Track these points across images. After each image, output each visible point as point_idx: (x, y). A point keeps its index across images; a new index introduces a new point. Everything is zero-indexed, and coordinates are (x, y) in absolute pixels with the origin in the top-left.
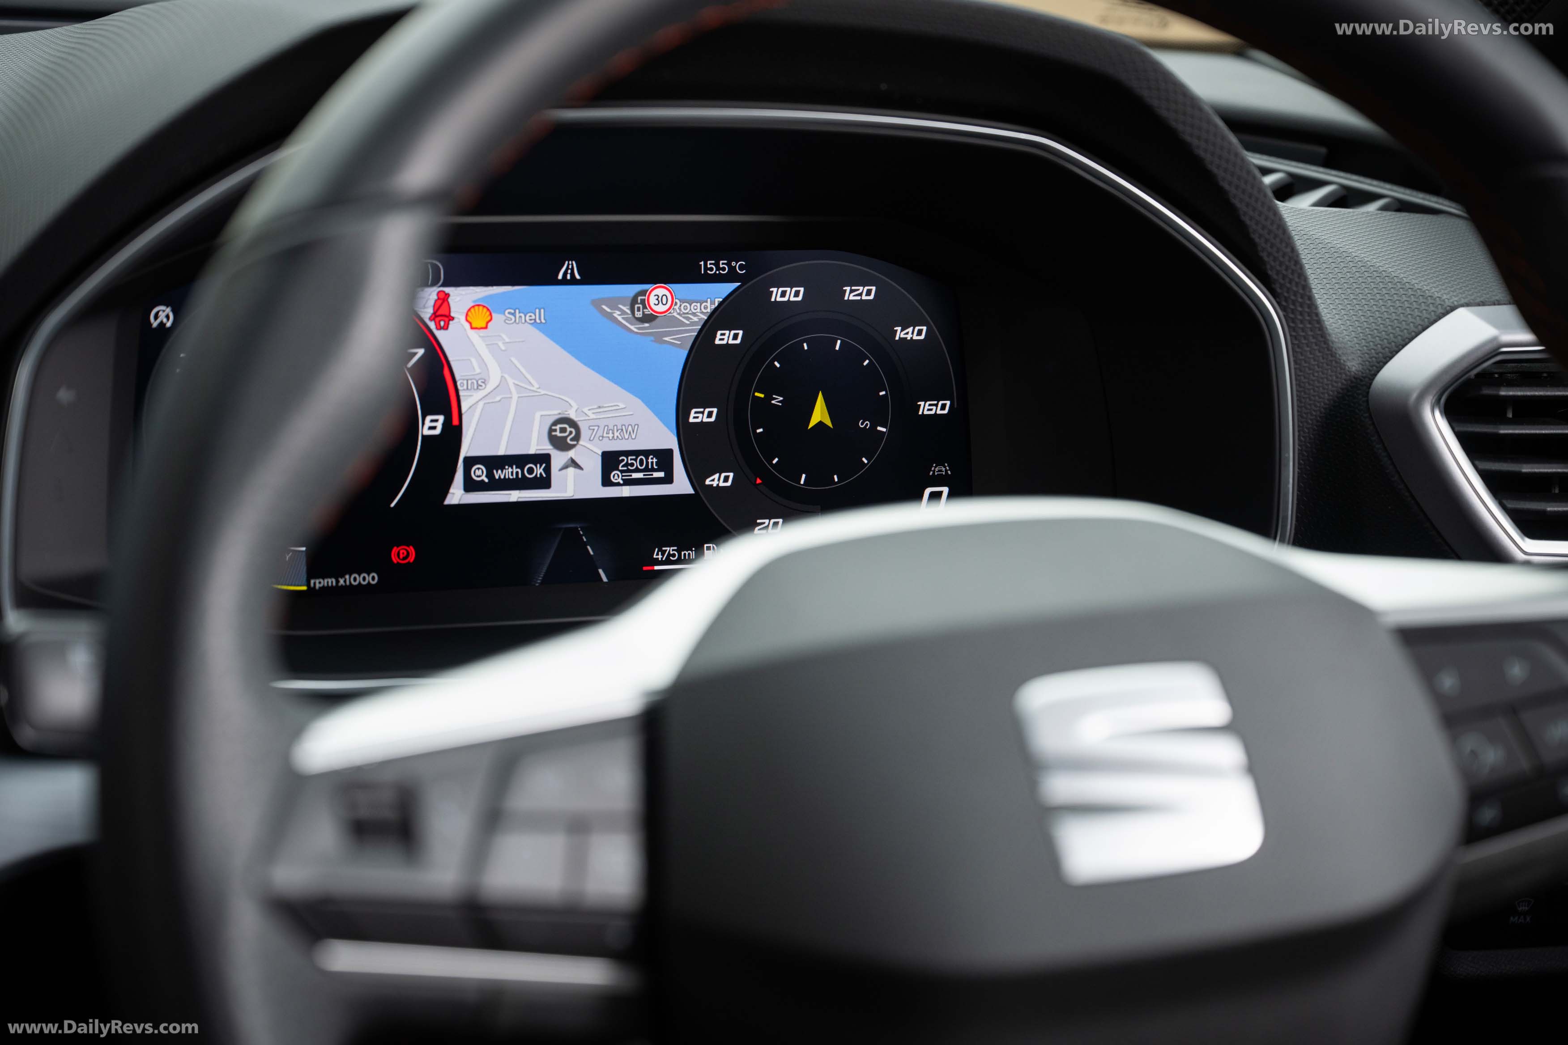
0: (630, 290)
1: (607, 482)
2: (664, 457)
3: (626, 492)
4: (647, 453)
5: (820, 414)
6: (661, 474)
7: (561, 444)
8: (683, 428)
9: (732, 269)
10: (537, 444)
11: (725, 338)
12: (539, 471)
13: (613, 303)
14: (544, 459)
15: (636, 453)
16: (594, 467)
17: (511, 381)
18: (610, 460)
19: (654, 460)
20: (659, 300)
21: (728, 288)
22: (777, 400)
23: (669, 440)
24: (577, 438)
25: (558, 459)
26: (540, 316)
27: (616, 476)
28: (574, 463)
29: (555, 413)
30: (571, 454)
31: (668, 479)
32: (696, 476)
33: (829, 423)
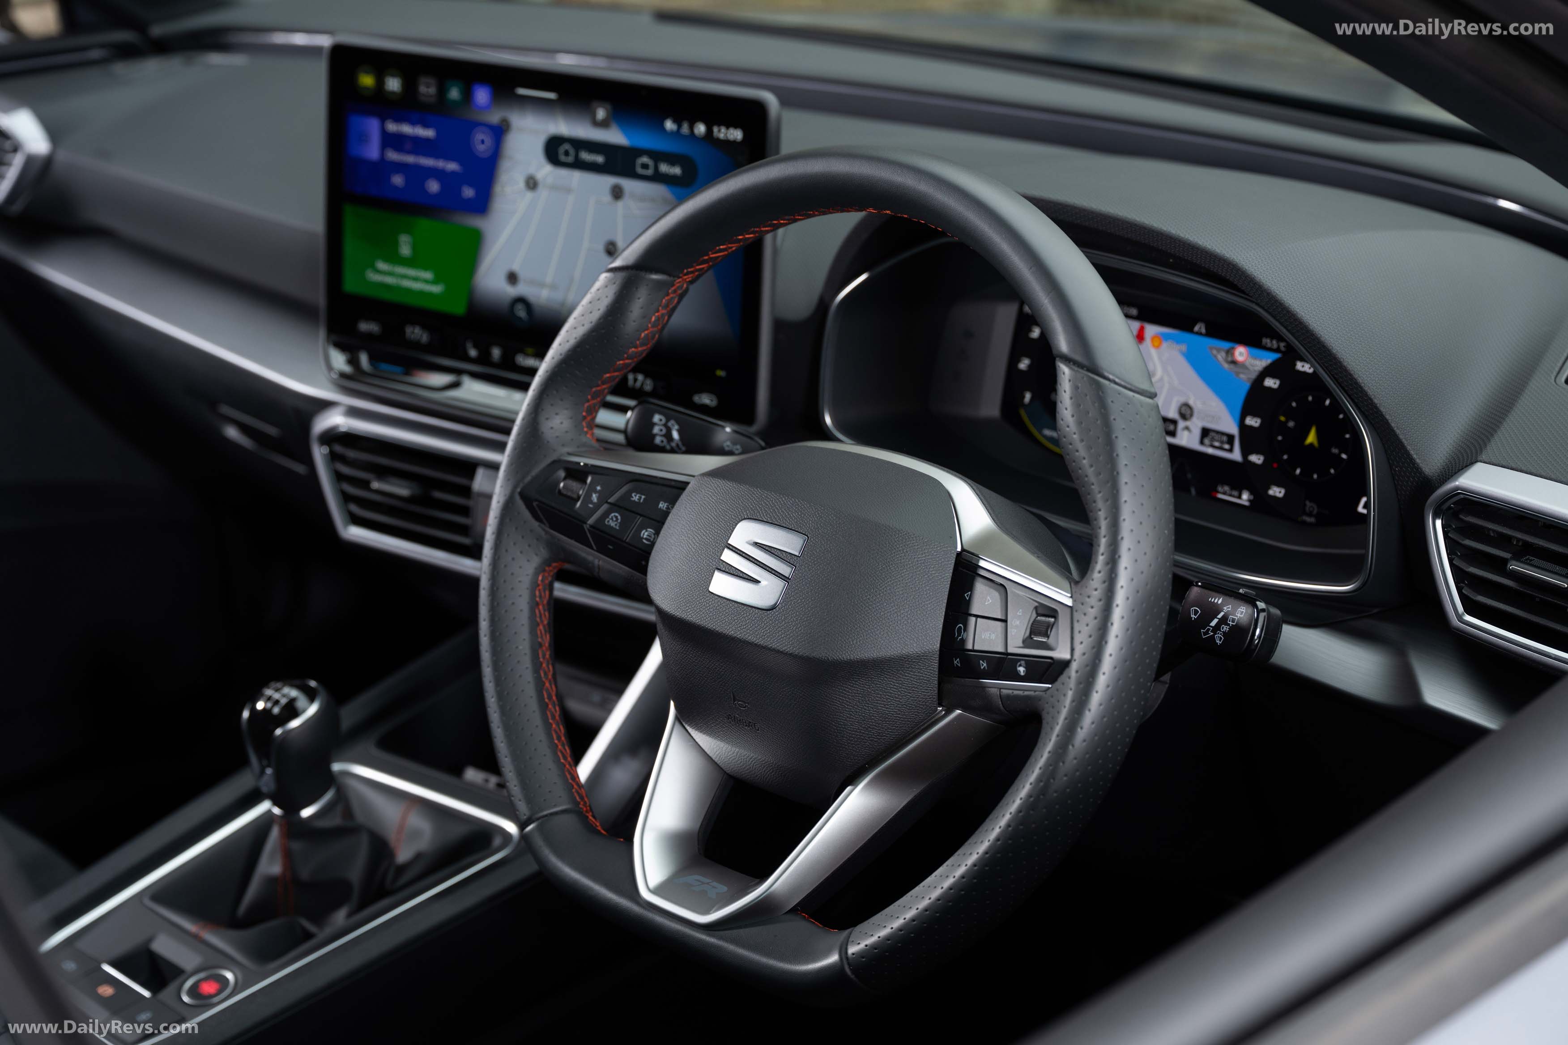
0: (1226, 345)
1: (1202, 442)
2: (1230, 439)
3: (1210, 451)
4: (1223, 434)
5: (1312, 438)
6: (1227, 446)
7: (1184, 417)
8: (1242, 426)
9: (1279, 347)
10: (1172, 414)
11: (1271, 383)
12: (1171, 427)
13: (1219, 350)
14: (1174, 422)
15: (1218, 432)
16: (1197, 433)
17: (1166, 379)
18: (1205, 432)
19: (1225, 438)
20: (1241, 354)
21: (1275, 356)
22: (1291, 424)
23: (1234, 430)
24: (1191, 415)
25: (1181, 424)
26: (1184, 347)
27: (1207, 441)
28: (1187, 428)
29: (1182, 400)
30: (1188, 423)
31: (1231, 450)
32: (1245, 453)
33: (1316, 444)
